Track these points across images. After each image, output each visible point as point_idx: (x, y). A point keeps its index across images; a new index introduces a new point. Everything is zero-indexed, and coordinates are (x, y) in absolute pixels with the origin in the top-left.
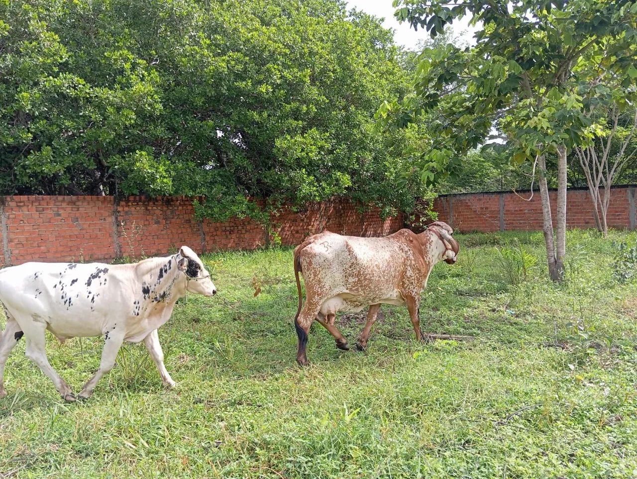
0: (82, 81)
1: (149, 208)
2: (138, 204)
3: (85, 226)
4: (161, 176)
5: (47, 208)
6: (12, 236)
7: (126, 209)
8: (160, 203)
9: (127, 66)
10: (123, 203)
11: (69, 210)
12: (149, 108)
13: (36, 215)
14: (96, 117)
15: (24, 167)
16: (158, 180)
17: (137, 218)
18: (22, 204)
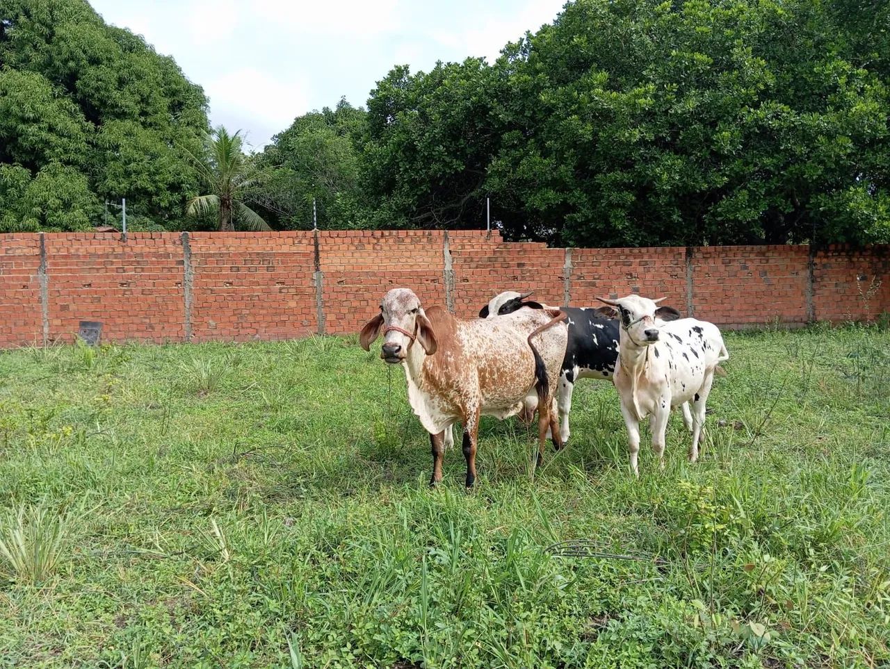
0: (787, 109)
1: (855, 259)
2: (839, 255)
3: (775, 282)
4: (879, 218)
5: (734, 260)
6: (697, 290)
7: (825, 261)
8: (869, 252)
9: (842, 81)
10: (821, 253)
11: (757, 263)
12: (869, 131)
13: (722, 268)
14: (801, 150)
15: (714, 215)
16: (876, 223)
17: (837, 272)
18: (708, 256)
